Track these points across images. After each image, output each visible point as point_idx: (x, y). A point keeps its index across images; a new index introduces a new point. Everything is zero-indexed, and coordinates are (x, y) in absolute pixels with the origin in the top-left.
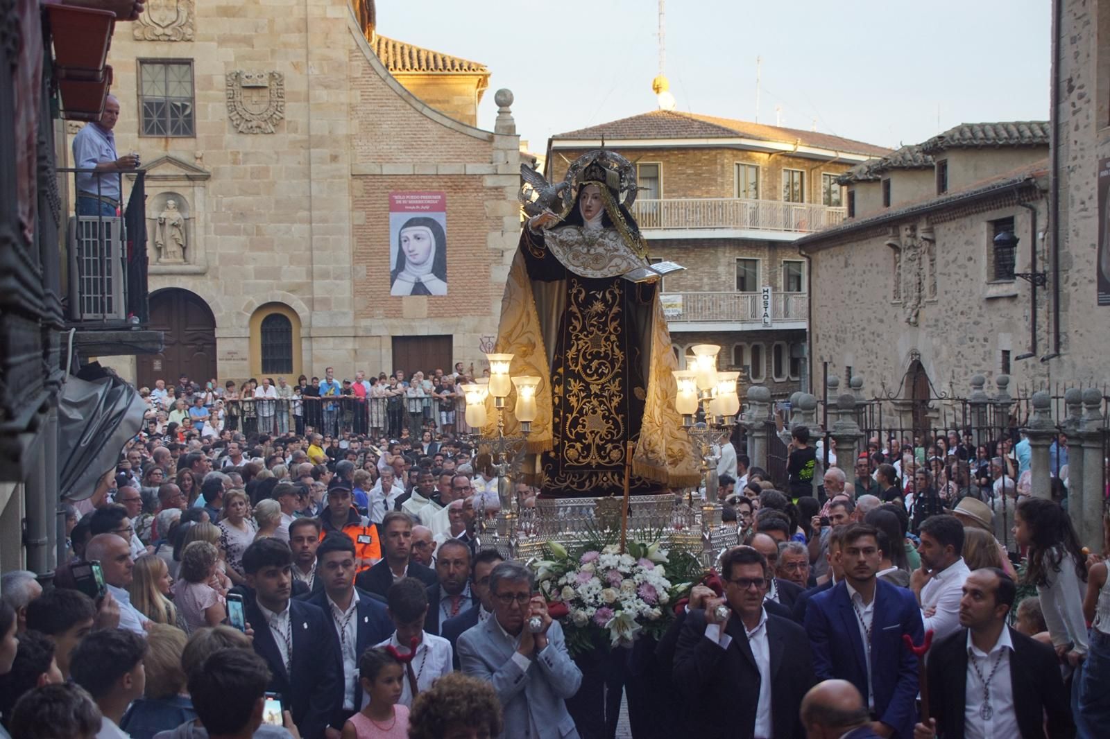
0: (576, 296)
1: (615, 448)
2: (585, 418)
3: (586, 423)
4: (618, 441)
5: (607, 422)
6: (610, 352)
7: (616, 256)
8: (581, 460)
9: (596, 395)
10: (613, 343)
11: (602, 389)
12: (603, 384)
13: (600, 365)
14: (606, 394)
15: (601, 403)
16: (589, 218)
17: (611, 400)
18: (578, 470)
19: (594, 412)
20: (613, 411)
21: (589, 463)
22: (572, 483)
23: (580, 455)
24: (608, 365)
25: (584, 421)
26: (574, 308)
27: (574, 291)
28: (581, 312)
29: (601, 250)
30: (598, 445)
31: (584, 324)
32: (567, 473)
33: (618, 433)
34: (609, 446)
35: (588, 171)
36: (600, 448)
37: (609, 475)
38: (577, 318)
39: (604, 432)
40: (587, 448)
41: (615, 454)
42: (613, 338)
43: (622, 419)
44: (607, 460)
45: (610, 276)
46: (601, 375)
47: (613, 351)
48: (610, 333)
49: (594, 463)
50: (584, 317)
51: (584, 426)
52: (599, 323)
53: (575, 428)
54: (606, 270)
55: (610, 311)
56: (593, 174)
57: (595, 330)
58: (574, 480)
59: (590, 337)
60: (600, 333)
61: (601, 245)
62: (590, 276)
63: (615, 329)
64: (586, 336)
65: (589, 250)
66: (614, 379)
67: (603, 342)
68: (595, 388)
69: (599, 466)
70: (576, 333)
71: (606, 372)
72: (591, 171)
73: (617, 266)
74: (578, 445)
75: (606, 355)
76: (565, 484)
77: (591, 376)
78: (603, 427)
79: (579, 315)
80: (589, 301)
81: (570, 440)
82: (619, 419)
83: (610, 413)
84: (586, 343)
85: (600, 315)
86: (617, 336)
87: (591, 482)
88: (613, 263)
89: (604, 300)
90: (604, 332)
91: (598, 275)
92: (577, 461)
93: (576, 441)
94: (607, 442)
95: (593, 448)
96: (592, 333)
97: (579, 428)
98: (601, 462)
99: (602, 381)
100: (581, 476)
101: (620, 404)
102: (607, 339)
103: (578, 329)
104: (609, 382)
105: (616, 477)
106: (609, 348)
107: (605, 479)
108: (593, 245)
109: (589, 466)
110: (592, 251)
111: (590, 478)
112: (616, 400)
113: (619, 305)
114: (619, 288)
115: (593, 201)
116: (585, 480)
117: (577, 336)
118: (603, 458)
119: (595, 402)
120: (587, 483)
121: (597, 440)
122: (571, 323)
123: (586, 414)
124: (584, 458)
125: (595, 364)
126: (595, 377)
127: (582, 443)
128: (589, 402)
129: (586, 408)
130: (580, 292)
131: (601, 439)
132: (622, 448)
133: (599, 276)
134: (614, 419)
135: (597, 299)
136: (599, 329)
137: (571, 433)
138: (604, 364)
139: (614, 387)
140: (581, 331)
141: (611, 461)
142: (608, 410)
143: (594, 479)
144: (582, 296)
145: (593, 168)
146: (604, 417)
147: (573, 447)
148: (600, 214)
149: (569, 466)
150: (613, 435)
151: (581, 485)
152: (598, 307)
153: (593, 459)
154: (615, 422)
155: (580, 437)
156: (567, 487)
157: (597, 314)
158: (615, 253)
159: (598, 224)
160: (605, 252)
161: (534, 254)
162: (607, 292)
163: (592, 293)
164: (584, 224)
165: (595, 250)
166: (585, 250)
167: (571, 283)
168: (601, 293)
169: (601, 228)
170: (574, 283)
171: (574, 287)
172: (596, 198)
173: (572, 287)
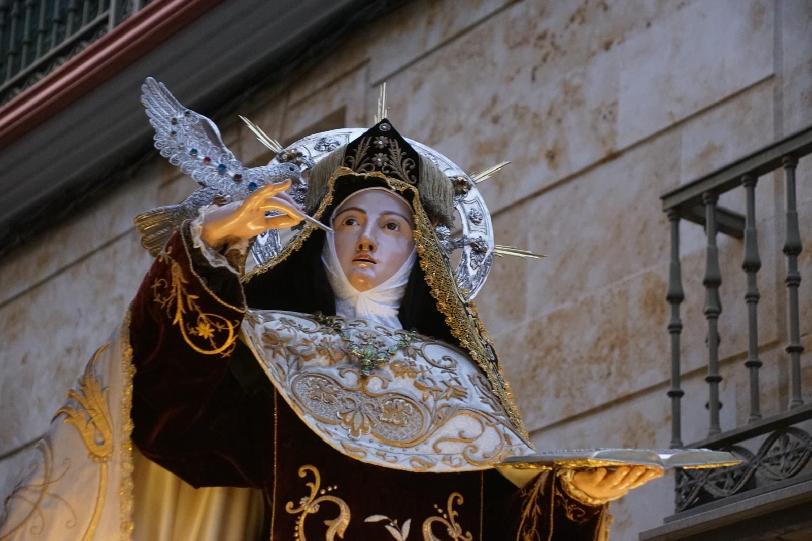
0: (317, 525)
7: (460, 410)
16: (367, 284)
27: (309, 507)
29: (403, 384)
35: (361, 153)
45: (441, 467)
54: (426, 449)
56: (379, 159)
61: (405, 370)
62: (371, 459)
65: (364, 378)
72: (373, 150)
73: (462, 437)
88: (451, 428)
91: (402, 462)
108: (375, 366)
110: (374, 385)
114: (466, 520)
115: (384, 233)
130: (330, 511)
133: (404, 465)
144: (341, 524)
145: (381, 142)
148: (397, 281)
158: (456, 401)
159: (389, 313)
160: (418, 394)
161: (192, 337)
162: (427, 528)
163: (375, 518)
164: (340, 306)
165: (385, 383)
166: (350, 379)
167: (302, 474)
168: (407, 526)
169: (397, 326)
170: (311, 477)
171: (308, 492)
172: (391, 226)
173: (299, 491)
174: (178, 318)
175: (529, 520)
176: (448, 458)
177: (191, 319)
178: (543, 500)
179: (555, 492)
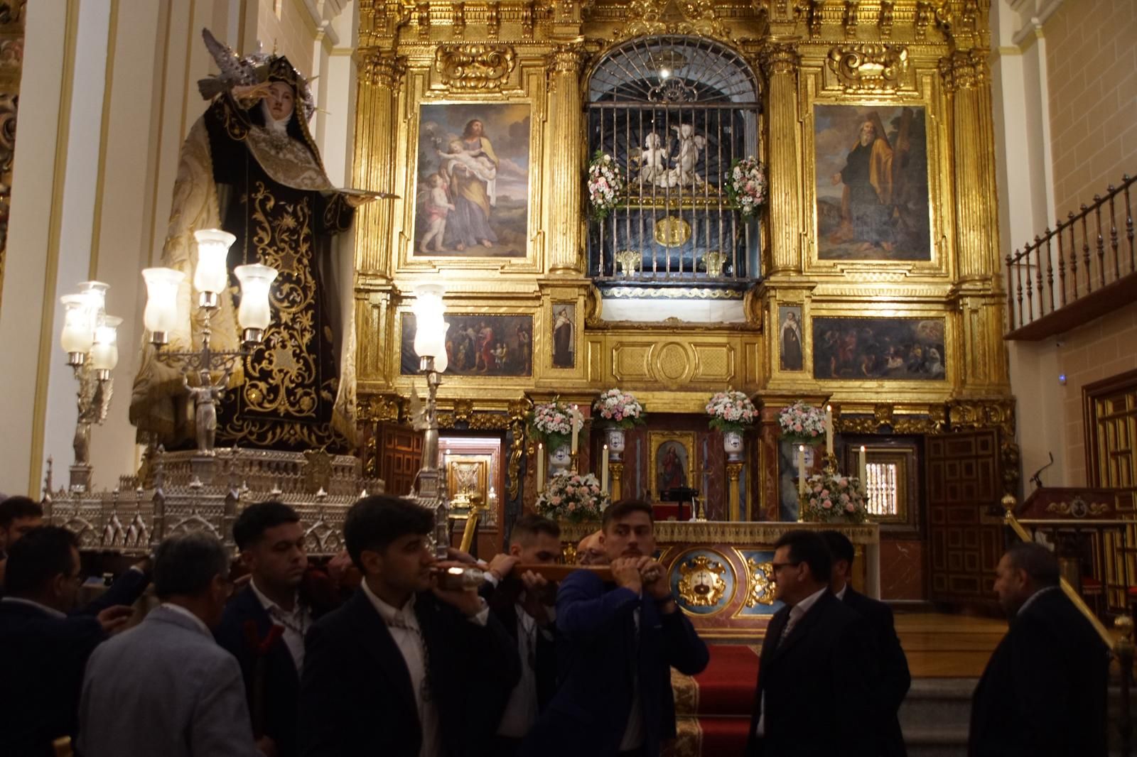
0: (263, 203)
1: (307, 394)
2: (272, 352)
3: (275, 359)
4: (309, 386)
5: (298, 362)
6: (303, 277)
7: (309, 169)
8: (267, 405)
9: (287, 327)
10: (305, 267)
11: (293, 320)
12: (294, 314)
13: (292, 290)
14: (297, 326)
15: (292, 336)
16: (278, 118)
17: (302, 336)
18: (260, 418)
19: (284, 347)
20: (304, 348)
21: (276, 410)
22: (251, 433)
23: (264, 398)
24: (300, 292)
25: (270, 355)
26: (259, 216)
27: (260, 196)
28: (270, 223)
29: (289, 156)
30: (287, 388)
31: (273, 239)
32: (244, 420)
33: (310, 376)
34: (300, 391)
35: (276, 66)
36: (290, 392)
37: (298, 427)
38: (264, 229)
39: (294, 373)
40: (274, 390)
41: (306, 402)
42: (305, 261)
43: (314, 360)
44: (297, 408)
45: (304, 188)
46: (293, 303)
47: (306, 278)
48: (302, 255)
49: (282, 410)
50: (273, 229)
51: (271, 362)
52: (291, 240)
53: (260, 363)
54: (298, 180)
55: (302, 228)
56: (282, 71)
57: (287, 247)
58: (253, 429)
59: (282, 254)
60: (292, 252)
61: (292, 152)
63: (307, 252)
64: (276, 252)
65: (278, 153)
66: (307, 309)
67: (295, 264)
68: (285, 317)
69: (287, 414)
70: (262, 246)
71: (298, 299)
73: (311, 178)
74: (262, 385)
75: (298, 278)
76: (241, 435)
77: (281, 301)
78: (294, 368)
79: (267, 225)
80: (278, 212)
81: (251, 378)
82: (311, 358)
83: (301, 351)
84: (276, 260)
85: (293, 232)
86: (309, 261)
87: (274, 434)
88: (307, 174)
89: (294, 215)
90: (296, 252)
91: (292, 185)
92: (260, 405)
93: (259, 379)
94: (298, 385)
95: (282, 391)
96: (283, 250)
97: (264, 364)
98: (291, 409)
99: (293, 310)
100: (262, 426)
101: (313, 341)
102: (300, 261)
103: (266, 242)
104: (301, 312)
105: (305, 431)
106: (302, 272)
107: (292, 432)
108: (281, 149)
109: (275, 412)
110: (281, 155)
111: (273, 429)
112: (308, 336)
113: (309, 226)
114: (308, 207)
115: (285, 100)
116: (267, 431)
117: (264, 250)
118: (292, 405)
119: (285, 334)
120: (270, 435)
121: (287, 382)
122: (257, 234)
123: (274, 347)
124: (271, 402)
125: (286, 287)
126: (286, 304)
127: (267, 382)
128: (279, 333)
129: (275, 340)
130: (267, 199)
131: (292, 382)
132: (314, 395)
134: (304, 358)
135: (287, 213)
136: (291, 248)
137: (254, 368)
138: (296, 291)
139: (306, 321)
140: (270, 245)
141: (301, 411)
142: (299, 347)
143: (278, 431)
144: (271, 204)
146: (295, 354)
147: (255, 386)
148: (287, 119)
149: (251, 412)
150: (304, 378)
151: (262, 437)
152: (289, 221)
153: (282, 405)
154: (306, 363)
155: (265, 375)
156: (244, 438)
157: (288, 229)
158: (307, 165)
159: (284, 129)
160: (296, 161)
161: (231, 133)
162: (299, 208)
163: (282, 203)
164: (267, 124)
165: (285, 155)
166: (273, 152)
167: (257, 184)
168: (292, 207)
169: (286, 134)
170: (260, 186)
171: (259, 191)
172: (287, 97)
173: (257, 191)
174: (227, 125)
175: (330, 209)
176: (306, 185)
177: (232, 126)
178: (336, 203)
179: (341, 201)
